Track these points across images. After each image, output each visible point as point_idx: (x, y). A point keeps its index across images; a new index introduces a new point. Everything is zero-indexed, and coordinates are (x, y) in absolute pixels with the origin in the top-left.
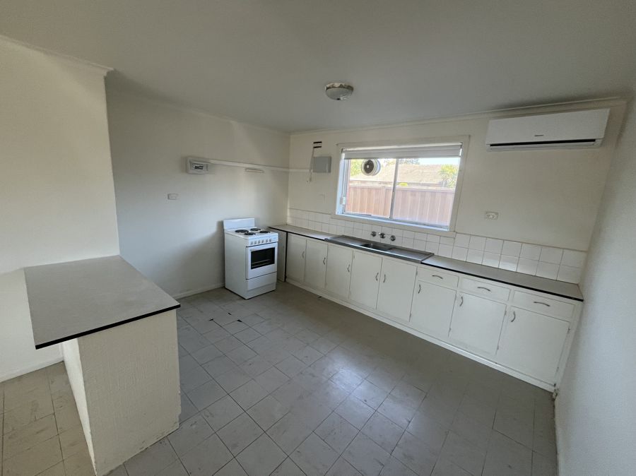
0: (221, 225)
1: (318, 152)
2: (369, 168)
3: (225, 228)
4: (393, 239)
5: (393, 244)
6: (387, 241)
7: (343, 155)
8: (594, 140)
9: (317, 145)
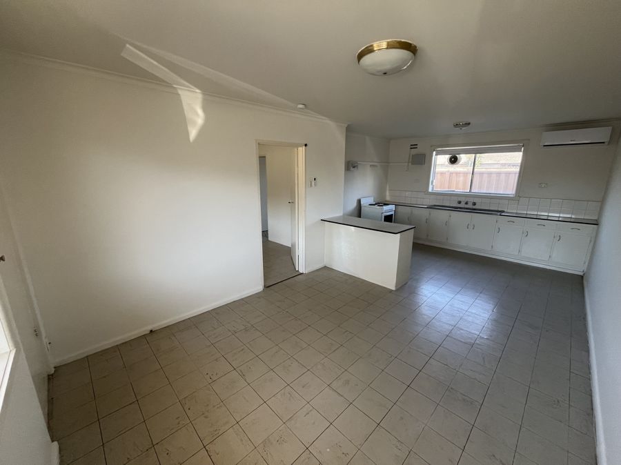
0: (359, 201)
1: (414, 151)
2: (454, 160)
3: (362, 203)
4: (474, 204)
5: (474, 207)
6: (470, 206)
7: (434, 153)
8: (603, 143)
9: (414, 146)
